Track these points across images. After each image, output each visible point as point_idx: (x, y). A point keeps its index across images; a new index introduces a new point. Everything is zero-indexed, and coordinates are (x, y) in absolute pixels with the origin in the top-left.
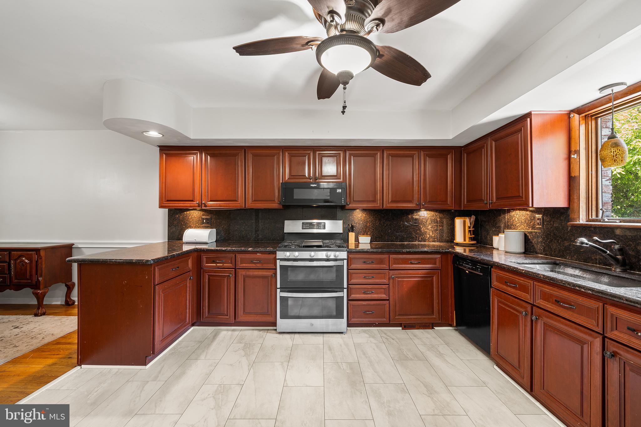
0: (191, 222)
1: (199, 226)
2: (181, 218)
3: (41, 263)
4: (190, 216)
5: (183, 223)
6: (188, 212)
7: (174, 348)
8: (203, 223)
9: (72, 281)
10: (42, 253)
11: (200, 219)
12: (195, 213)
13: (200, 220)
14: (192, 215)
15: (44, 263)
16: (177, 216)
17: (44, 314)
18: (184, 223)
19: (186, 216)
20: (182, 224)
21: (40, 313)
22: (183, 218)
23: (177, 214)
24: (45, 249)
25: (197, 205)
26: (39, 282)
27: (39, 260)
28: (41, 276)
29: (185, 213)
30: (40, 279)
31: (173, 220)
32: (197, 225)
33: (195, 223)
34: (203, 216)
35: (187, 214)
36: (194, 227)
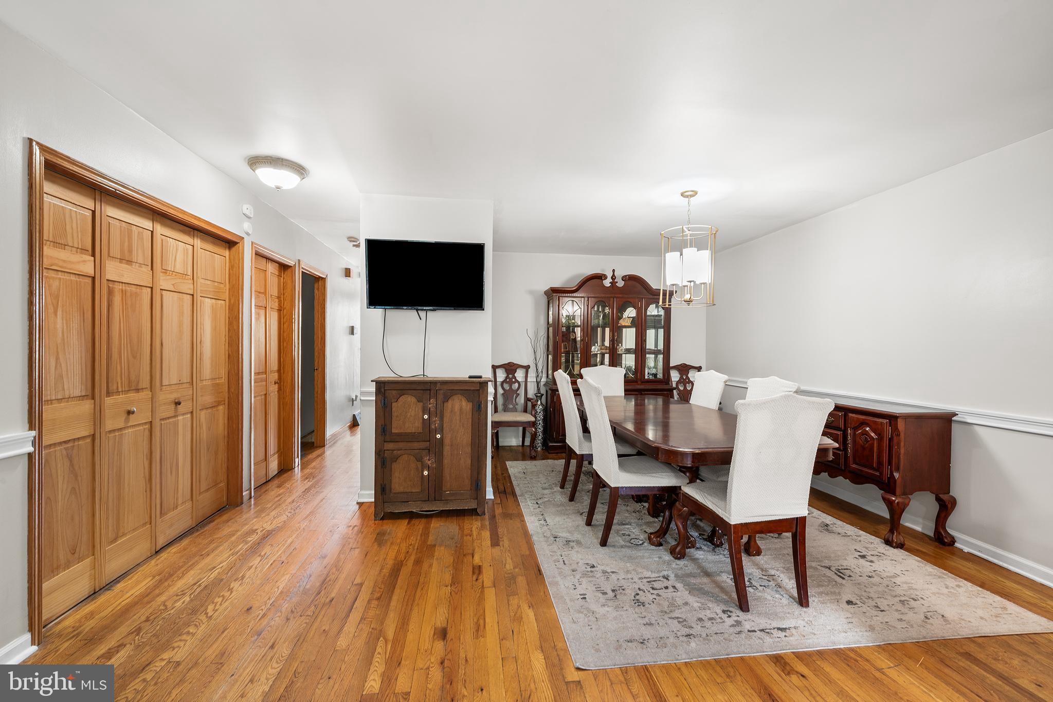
3: (899, 444)
9: (951, 494)
10: (901, 425)
15: (902, 444)
17: (901, 546)
21: (896, 543)
24: (907, 417)
26: (895, 481)
27: (895, 438)
28: (898, 470)
30: (896, 475)
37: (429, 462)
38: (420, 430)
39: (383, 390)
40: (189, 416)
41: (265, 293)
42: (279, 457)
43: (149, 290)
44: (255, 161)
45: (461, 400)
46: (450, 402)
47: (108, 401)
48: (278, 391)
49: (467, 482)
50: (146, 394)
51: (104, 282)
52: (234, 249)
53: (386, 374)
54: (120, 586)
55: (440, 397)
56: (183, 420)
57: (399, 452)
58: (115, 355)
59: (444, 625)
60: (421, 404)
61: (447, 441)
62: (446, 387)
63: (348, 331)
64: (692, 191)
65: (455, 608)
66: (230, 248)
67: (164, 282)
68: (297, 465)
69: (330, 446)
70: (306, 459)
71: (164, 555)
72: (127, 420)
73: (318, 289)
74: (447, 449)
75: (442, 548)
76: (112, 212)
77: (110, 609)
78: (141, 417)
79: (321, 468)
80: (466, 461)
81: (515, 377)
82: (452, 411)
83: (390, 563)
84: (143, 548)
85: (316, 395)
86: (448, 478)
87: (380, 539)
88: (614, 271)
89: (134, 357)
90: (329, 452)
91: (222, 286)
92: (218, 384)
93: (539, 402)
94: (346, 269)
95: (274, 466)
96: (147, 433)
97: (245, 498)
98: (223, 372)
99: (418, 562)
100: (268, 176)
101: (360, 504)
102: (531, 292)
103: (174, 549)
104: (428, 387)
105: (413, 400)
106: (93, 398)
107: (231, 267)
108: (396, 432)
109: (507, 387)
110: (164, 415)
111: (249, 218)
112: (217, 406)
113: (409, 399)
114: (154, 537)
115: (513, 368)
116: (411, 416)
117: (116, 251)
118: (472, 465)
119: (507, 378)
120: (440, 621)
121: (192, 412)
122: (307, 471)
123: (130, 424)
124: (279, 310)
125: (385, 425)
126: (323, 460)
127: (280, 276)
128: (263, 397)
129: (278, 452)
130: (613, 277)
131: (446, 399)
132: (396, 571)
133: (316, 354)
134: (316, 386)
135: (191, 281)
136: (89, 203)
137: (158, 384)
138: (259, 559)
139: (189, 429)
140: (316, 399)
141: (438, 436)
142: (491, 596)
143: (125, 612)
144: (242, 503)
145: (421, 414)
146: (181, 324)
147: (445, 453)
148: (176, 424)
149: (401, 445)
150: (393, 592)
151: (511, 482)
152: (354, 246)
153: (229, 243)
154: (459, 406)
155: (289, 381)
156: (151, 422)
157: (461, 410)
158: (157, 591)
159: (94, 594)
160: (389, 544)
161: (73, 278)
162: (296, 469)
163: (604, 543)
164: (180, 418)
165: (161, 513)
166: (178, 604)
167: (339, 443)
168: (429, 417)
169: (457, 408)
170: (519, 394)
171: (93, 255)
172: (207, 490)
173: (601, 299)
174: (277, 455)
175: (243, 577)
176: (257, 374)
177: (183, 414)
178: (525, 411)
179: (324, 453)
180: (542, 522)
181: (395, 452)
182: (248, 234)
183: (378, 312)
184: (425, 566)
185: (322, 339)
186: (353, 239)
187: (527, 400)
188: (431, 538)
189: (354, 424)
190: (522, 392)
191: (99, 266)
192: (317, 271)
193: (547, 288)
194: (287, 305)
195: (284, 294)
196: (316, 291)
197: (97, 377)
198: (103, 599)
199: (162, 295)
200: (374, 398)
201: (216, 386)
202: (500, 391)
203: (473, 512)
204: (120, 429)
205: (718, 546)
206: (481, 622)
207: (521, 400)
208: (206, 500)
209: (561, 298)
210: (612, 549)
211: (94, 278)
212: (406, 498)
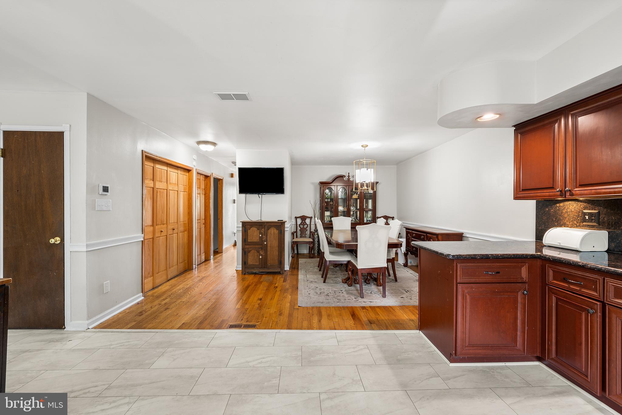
0: (566, 218)
1: (578, 224)
2: (552, 212)
4: (564, 209)
5: (554, 219)
6: (562, 204)
7: (493, 368)
8: (584, 220)
10: (440, 237)
11: (580, 213)
12: (573, 206)
13: (580, 215)
14: (568, 208)
16: (547, 209)
18: (556, 219)
19: (559, 210)
20: (552, 220)
22: (555, 212)
23: (547, 206)
24: (442, 235)
25: (559, 193)
29: (558, 205)
31: (542, 214)
32: (575, 222)
33: (572, 219)
34: (584, 210)
35: (560, 206)
36: (570, 226)
37: (262, 253)
38: (259, 241)
39: (244, 225)
40: (176, 234)
41: (200, 188)
42: (205, 254)
43: (166, 190)
44: (199, 143)
45: (274, 229)
46: (270, 230)
47: (157, 227)
48: (204, 228)
49: (277, 261)
50: (165, 226)
51: (156, 189)
52: (190, 172)
53: (246, 220)
54: (160, 287)
55: (266, 228)
56: (175, 235)
57: (251, 249)
58: (158, 212)
59: (261, 298)
60: (259, 231)
61: (269, 245)
62: (268, 224)
63: (232, 202)
64: (366, 145)
65: (266, 294)
66: (188, 172)
67: (170, 187)
68: (212, 258)
69: (225, 253)
70: (215, 257)
71: (171, 281)
72: (161, 234)
73: (220, 184)
74: (269, 248)
75: (265, 282)
76: (158, 166)
77: (160, 292)
78: (164, 233)
79: (221, 260)
80: (276, 253)
81: (306, 222)
82: (270, 234)
83: (246, 285)
84: (164, 278)
85: (219, 230)
86: (269, 259)
87: (243, 280)
88: (349, 173)
89: (163, 213)
90: (224, 255)
91: (186, 187)
92: (185, 223)
93: (316, 233)
94: (231, 174)
95: (203, 257)
96: (166, 239)
97: (194, 267)
98: (186, 219)
99: (256, 285)
100: (203, 147)
101: (237, 270)
102: (313, 183)
103: (173, 280)
104: (261, 224)
105: (256, 229)
106: (153, 226)
107: (189, 179)
108: (250, 241)
109: (302, 226)
110: (170, 233)
111: (195, 160)
112: (185, 231)
113: (254, 229)
114: (167, 275)
115: (305, 218)
116: (255, 235)
117: (158, 179)
118: (278, 255)
119: (302, 222)
120: (260, 297)
121: (177, 233)
122: (216, 261)
123: (162, 235)
124: (205, 194)
125: (246, 239)
126: (222, 257)
127: (205, 180)
128: (199, 229)
129: (204, 252)
130: (349, 176)
131: (268, 229)
132: (248, 287)
133: (219, 212)
134: (219, 226)
135: (177, 186)
136: (152, 165)
137: (168, 222)
138: (202, 283)
139: (177, 238)
140: (219, 232)
141: (265, 243)
142: (278, 293)
143: (165, 292)
144: (193, 269)
145: (259, 234)
146: (174, 201)
147: (268, 250)
148: (173, 237)
149: (251, 246)
150: (246, 291)
151: (298, 266)
152: (234, 165)
153: (188, 171)
154: (273, 231)
155: (209, 223)
156: (167, 235)
157: (274, 233)
158: (172, 289)
159: (153, 289)
160: (246, 281)
161: (149, 188)
162: (211, 260)
163: (324, 282)
164: (174, 235)
165: (169, 268)
166: (180, 291)
167: (229, 252)
168: (262, 236)
169: (272, 232)
170: (307, 230)
171: (153, 181)
172: (182, 262)
173: (343, 187)
174: (204, 254)
175: (198, 287)
176: (197, 220)
177: (175, 234)
178: (310, 237)
179: (222, 255)
180: (305, 277)
181: (249, 249)
182: (195, 166)
183: (243, 195)
184: (258, 286)
185: (221, 205)
186: (234, 163)
187: (311, 232)
188: (262, 279)
189: (235, 245)
190: (308, 228)
191: (154, 184)
192: (219, 177)
193: (318, 181)
194: (208, 192)
195: (206, 188)
196: (219, 185)
197: (154, 220)
198: (156, 290)
199: (169, 192)
200: (241, 229)
201: (184, 224)
202: (299, 228)
203: (279, 273)
204: (159, 237)
205: (368, 284)
206: (273, 298)
207: (308, 233)
208: (181, 266)
209: (324, 186)
210: (327, 284)
211: (153, 188)
212: (253, 267)
